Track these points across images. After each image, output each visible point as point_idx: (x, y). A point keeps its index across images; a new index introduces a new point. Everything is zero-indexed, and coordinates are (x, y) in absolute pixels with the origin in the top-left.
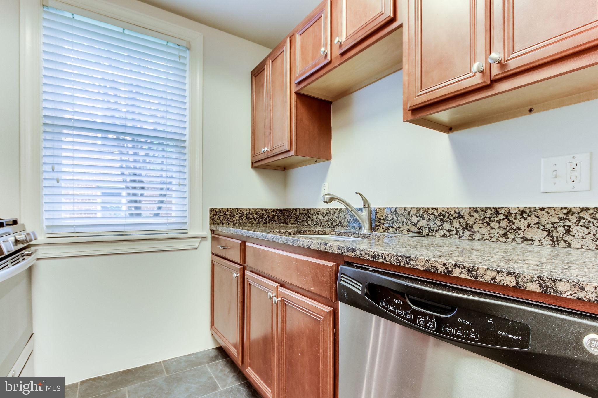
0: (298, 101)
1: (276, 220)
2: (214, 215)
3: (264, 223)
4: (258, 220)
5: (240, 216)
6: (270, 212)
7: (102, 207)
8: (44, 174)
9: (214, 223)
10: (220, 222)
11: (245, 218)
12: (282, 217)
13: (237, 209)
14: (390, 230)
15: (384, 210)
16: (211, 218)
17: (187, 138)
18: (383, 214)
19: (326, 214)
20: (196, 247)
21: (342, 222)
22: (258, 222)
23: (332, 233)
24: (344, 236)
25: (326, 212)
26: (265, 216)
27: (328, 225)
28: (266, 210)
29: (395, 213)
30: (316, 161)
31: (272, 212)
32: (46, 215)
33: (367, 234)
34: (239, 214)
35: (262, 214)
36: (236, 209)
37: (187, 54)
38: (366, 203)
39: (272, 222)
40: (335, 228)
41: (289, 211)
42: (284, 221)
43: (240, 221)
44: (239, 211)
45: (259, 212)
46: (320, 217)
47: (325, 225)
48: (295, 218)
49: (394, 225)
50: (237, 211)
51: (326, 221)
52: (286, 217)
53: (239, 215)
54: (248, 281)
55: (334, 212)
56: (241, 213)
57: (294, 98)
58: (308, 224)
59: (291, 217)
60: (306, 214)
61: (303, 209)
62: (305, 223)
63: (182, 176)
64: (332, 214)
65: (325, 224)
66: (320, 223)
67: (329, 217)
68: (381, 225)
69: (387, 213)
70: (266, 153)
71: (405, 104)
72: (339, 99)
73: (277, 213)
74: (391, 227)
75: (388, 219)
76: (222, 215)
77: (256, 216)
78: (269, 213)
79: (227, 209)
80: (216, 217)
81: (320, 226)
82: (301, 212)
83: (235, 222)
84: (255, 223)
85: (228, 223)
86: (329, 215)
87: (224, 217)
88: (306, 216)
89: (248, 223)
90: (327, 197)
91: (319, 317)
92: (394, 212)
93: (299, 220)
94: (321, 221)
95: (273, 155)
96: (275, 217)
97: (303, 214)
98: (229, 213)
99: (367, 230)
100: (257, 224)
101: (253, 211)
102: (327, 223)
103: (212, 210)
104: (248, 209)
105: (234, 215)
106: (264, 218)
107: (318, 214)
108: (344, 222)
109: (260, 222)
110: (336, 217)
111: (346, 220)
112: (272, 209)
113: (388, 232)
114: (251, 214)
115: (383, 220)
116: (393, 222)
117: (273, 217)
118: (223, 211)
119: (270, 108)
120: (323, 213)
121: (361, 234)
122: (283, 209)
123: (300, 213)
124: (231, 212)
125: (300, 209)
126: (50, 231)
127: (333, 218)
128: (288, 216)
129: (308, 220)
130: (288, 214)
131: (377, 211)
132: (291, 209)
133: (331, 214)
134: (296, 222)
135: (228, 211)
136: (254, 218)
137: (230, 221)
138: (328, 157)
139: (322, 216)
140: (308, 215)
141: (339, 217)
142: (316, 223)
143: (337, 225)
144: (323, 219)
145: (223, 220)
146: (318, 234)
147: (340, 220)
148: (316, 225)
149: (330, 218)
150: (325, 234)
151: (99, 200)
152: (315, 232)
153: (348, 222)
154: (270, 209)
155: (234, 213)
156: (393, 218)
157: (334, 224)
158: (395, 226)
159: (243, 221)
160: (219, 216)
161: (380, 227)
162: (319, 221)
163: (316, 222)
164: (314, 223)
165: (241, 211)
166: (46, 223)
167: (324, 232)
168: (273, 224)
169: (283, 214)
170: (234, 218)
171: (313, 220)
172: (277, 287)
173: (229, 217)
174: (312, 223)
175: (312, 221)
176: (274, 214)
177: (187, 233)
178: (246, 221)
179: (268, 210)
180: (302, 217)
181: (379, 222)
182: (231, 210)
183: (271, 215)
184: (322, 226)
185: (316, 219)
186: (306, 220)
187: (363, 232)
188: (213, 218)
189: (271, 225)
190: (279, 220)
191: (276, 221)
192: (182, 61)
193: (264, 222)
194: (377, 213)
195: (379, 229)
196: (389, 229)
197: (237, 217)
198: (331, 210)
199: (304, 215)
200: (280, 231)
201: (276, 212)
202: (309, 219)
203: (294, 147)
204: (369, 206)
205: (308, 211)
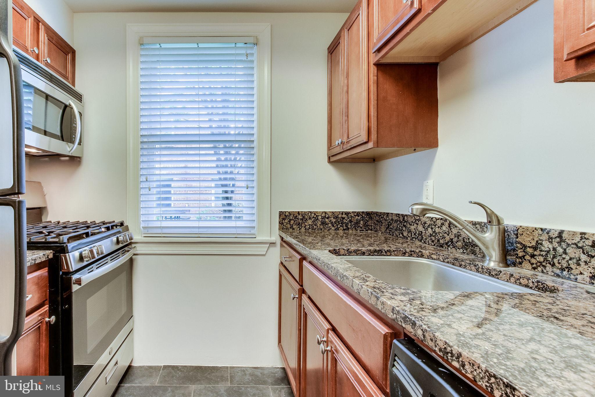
0: (379, 74)
1: (361, 226)
2: (283, 219)
3: (344, 230)
4: (337, 225)
5: (314, 221)
6: (353, 215)
7: (216, 197)
8: (142, 183)
9: (283, 228)
10: (290, 227)
11: (320, 223)
12: (370, 222)
13: (311, 212)
14: (547, 268)
15: (533, 231)
16: (280, 223)
17: (255, 138)
18: (531, 237)
19: (429, 225)
20: (264, 253)
21: (455, 240)
22: (336, 228)
23: (434, 256)
24: (453, 264)
25: (428, 223)
26: (347, 220)
27: (433, 241)
28: (347, 214)
29: (558, 239)
30: (415, 150)
31: (355, 216)
32: (143, 218)
33: (495, 270)
34: (313, 218)
35: (342, 217)
36: (309, 212)
37: (255, 50)
38: (493, 218)
39: (356, 229)
40: (443, 247)
41: (379, 216)
42: (373, 227)
43: (313, 227)
44: (313, 215)
45: (338, 216)
46: (421, 228)
47: (427, 241)
48: (386, 225)
49: (556, 261)
50: (310, 214)
51: (429, 235)
52: (376, 222)
54: (304, 309)
55: (442, 224)
56: (315, 216)
57: (374, 71)
58: (403, 235)
59: (382, 223)
61: (397, 214)
62: (399, 234)
63: (250, 178)
64: (439, 227)
65: (428, 239)
66: (420, 237)
67: (433, 230)
68: (528, 257)
69: (541, 238)
70: (342, 145)
71: (558, 50)
72: (450, 55)
73: (362, 217)
74: (550, 263)
75: (543, 248)
76: (292, 220)
77: (334, 220)
78: (351, 217)
79: (298, 212)
80: (286, 221)
81: (421, 241)
82: (395, 218)
83: (308, 227)
84: (333, 228)
85: (299, 229)
86: (433, 227)
87: (295, 221)
88: (401, 225)
89: (323, 229)
90: (418, 209)
92: (556, 238)
93: (392, 228)
94: (422, 234)
95: (349, 148)
96: (360, 221)
97: (396, 221)
98: (300, 217)
99: (496, 263)
100: (335, 230)
101: (330, 214)
102: (431, 239)
103: (281, 213)
104: (324, 212)
105: (307, 220)
106: (344, 223)
107: (417, 224)
108: (457, 241)
109: (340, 227)
110: (444, 232)
111: (460, 238)
112: (355, 212)
113: (542, 271)
114: (328, 218)
115: (532, 249)
116: (554, 255)
117: (358, 223)
118: (294, 215)
119: (345, 89)
120: (425, 223)
121: (482, 268)
122: (372, 212)
123: (392, 220)
124: (302, 216)
125: (392, 214)
126: (146, 231)
127: (440, 233)
128: (377, 221)
129: (404, 231)
130: (377, 218)
131: (519, 231)
132: (381, 213)
133: (437, 226)
134: (388, 231)
135: (299, 215)
136: (332, 223)
137: (302, 227)
138: (433, 144)
139: (423, 228)
140: (403, 224)
141: (448, 232)
142: (414, 236)
143: (447, 244)
144: (425, 231)
145: (294, 225)
146: (411, 255)
147: (452, 237)
148: (414, 240)
149: (435, 232)
150: (422, 256)
151: (213, 192)
152: (405, 253)
153: (464, 241)
154: (353, 212)
155: (306, 217)
156: (554, 249)
157: (442, 241)
158: (559, 263)
159: (317, 227)
160: (289, 220)
161: (525, 260)
162: (419, 234)
163: (415, 234)
164: (411, 236)
165: (315, 214)
166: (143, 225)
167: (420, 254)
168: (357, 230)
169: (371, 218)
170: (307, 222)
171: (410, 231)
172: (328, 330)
173: (301, 222)
174: (410, 235)
175: (408, 232)
176: (359, 218)
177: (255, 238)
178: (322, 227)
179: (351, 214)
180: (395, 225)
181: (524, 252)
182: (303, 213)
183: (354, 220)
184: (423, 241)
185: (415, 230)
186: (401, 231)
187: (488, 264)
188: (282, 223)
189: (354, 232)
190: (365, 225)
191: (361, 228)
192: (250, 58)
193: (345, 228)
194: (519, 235)
195: (522, 262)
196: (545, 267)
197: (310, 222)
198: (437, 220)
199: (399, 222)
200: (349, 249)
201: (361, 215)
202: (404, 229)
203: (374, 136)
204: (499, 222)
205: (404, 219)
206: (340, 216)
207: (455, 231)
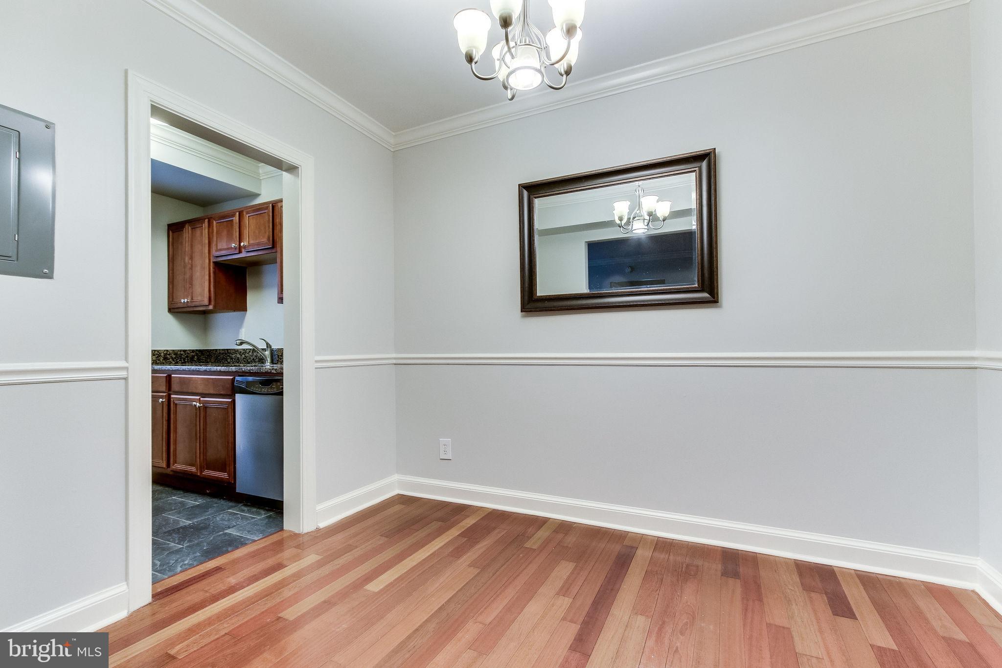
0: (216, 268)
1: (195, 359)
4: (177, 360)
11: (162, 358)
12: (202, 356)
21: (255, 359)
26: (184, 356)
28: (185, 351)
31: (191, 352)
35: (180, 354)
38: (268, 345)
39: (191, 362)
40: (250, 364)
42: (204, 360)
46: (238, 356)
47: (241, 362)
48: (214, 357)
53: (156, 356)
54: (174, 402)
55: (244, 351)
57: (212, 266)
58: (227, 361)
59: (211, 356)
60: (226, 354)
61: (223, 349)
62: (225, 361)
68: (280, 359)
70: (186, 303)
72: (252, 266)
78: (188, 353)
90: (238, 342)
91: (225, 406)
93: (219, 359)
97: (223, 353)
99: (269, 363)
109: (179, 361)
114: (169, 355)
115: (281, 356)
117: (193, 357)
119: (189, 266)
122: (203, 350)
123: (220, 353)
125: (219, 349)
127: (248, 356)
128: (207, 355)
130: (208, 353)
131: (275, 350)
132: (211, 350)
134: (216, 360)
136: (172, 358)
138: (245, 309)
139: (240, 355)
141: (252, 355)
144: (241, 357)
148: (234, 363)
149: (246, 356)
153: (258, 358)
154: (189, 350)
157: (249, 361)
159: (160, 361)
163: (235, 360)
164: (232, 361)
169: (202, 354)
171: (232, 359)
172: (200, 398)
176: (194, 354)
178: (164, 361)
180: (222, 356)
181: (278, 358)
183: (190, 355)
184: (239, 363)
185: (235, 357)
186: (226, 359)
190: (199, 359)
191: (195, 361)
193: (183, 361)
194: (277, 352)
198: (247, 350)
202: (228, 357)
203: (213, 303)
204: (270, 347)
205: (228, 351)
206: (179, 353)
207: (255, 354)
